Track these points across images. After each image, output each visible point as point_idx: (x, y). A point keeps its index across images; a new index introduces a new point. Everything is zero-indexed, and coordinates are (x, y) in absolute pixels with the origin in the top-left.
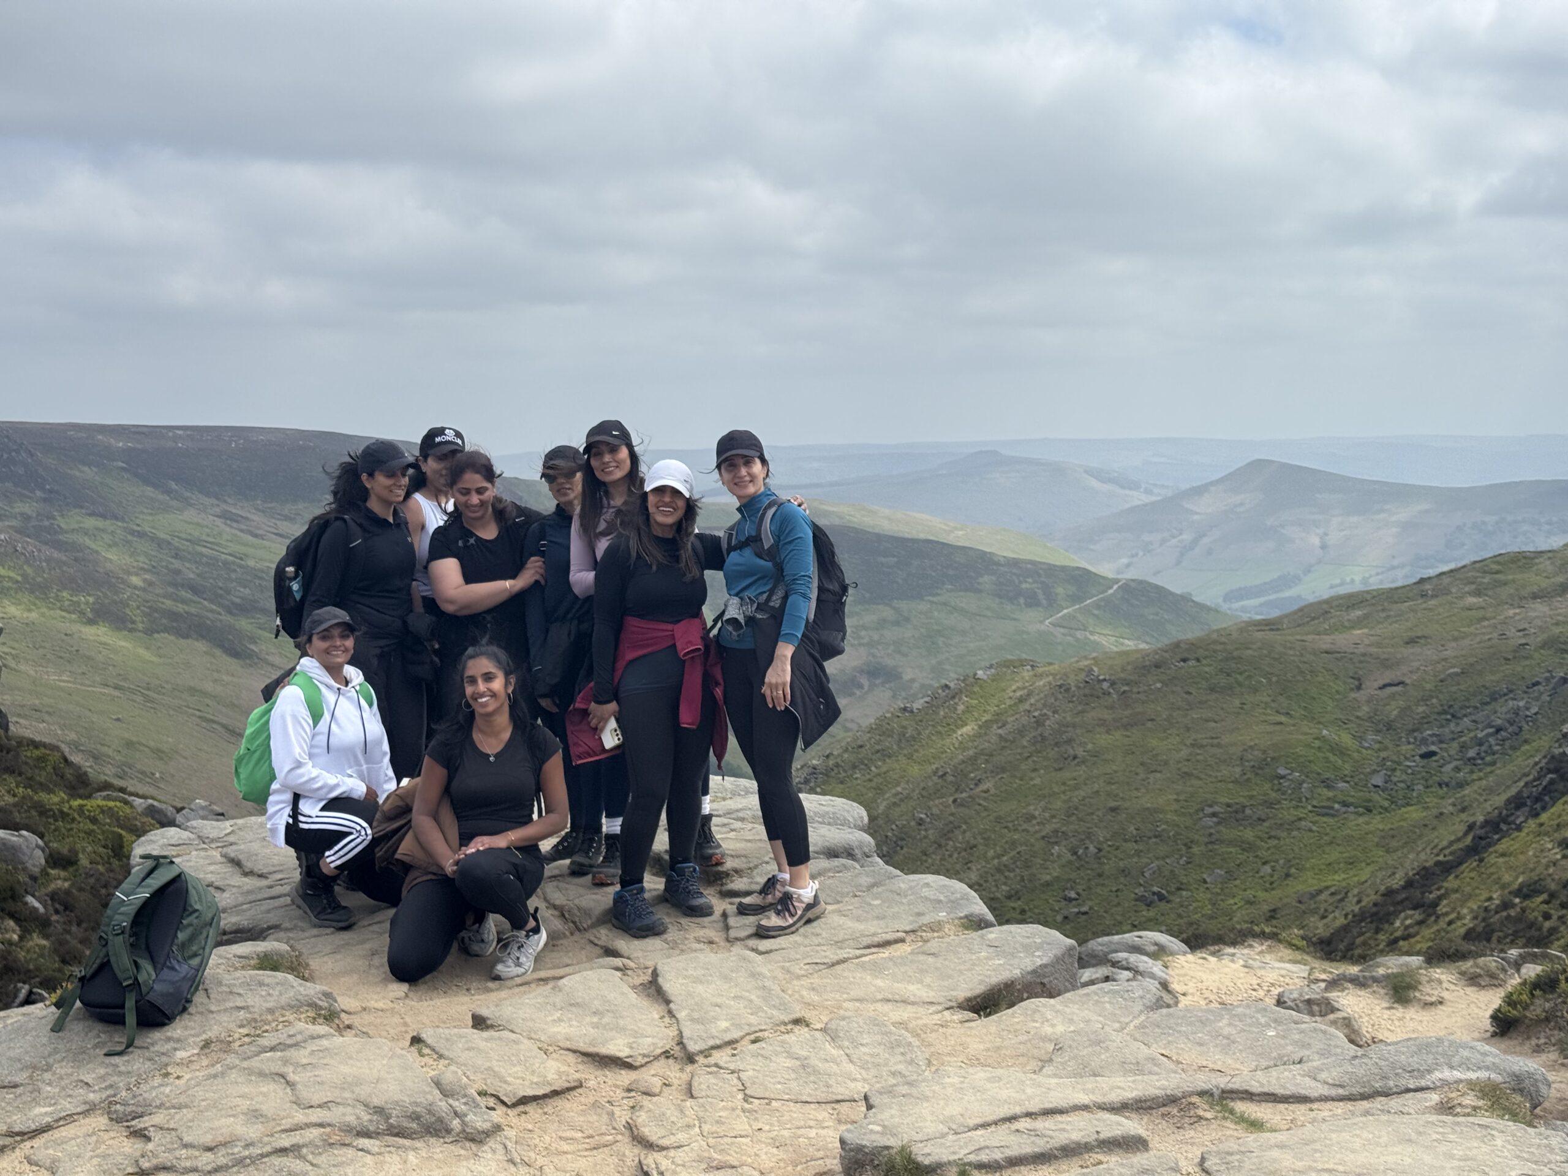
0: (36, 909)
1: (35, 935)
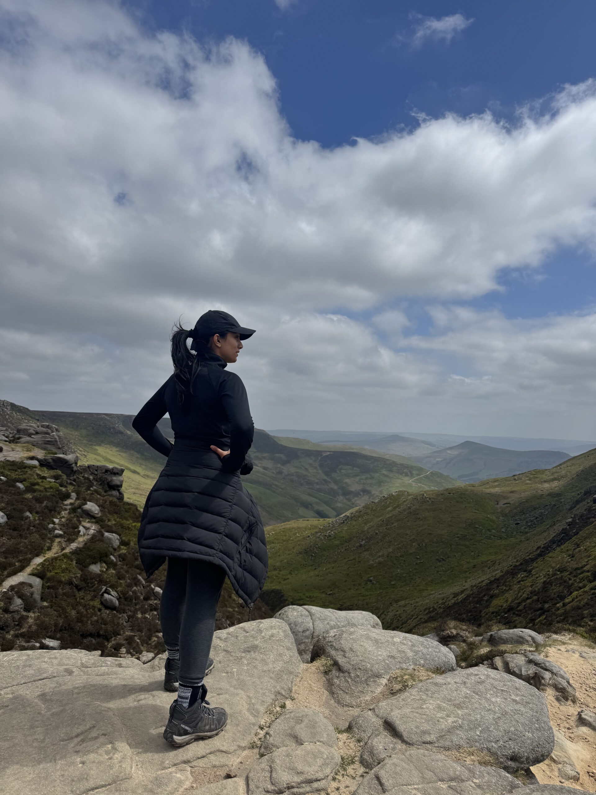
0: (113, 560)
1: (111, 569)
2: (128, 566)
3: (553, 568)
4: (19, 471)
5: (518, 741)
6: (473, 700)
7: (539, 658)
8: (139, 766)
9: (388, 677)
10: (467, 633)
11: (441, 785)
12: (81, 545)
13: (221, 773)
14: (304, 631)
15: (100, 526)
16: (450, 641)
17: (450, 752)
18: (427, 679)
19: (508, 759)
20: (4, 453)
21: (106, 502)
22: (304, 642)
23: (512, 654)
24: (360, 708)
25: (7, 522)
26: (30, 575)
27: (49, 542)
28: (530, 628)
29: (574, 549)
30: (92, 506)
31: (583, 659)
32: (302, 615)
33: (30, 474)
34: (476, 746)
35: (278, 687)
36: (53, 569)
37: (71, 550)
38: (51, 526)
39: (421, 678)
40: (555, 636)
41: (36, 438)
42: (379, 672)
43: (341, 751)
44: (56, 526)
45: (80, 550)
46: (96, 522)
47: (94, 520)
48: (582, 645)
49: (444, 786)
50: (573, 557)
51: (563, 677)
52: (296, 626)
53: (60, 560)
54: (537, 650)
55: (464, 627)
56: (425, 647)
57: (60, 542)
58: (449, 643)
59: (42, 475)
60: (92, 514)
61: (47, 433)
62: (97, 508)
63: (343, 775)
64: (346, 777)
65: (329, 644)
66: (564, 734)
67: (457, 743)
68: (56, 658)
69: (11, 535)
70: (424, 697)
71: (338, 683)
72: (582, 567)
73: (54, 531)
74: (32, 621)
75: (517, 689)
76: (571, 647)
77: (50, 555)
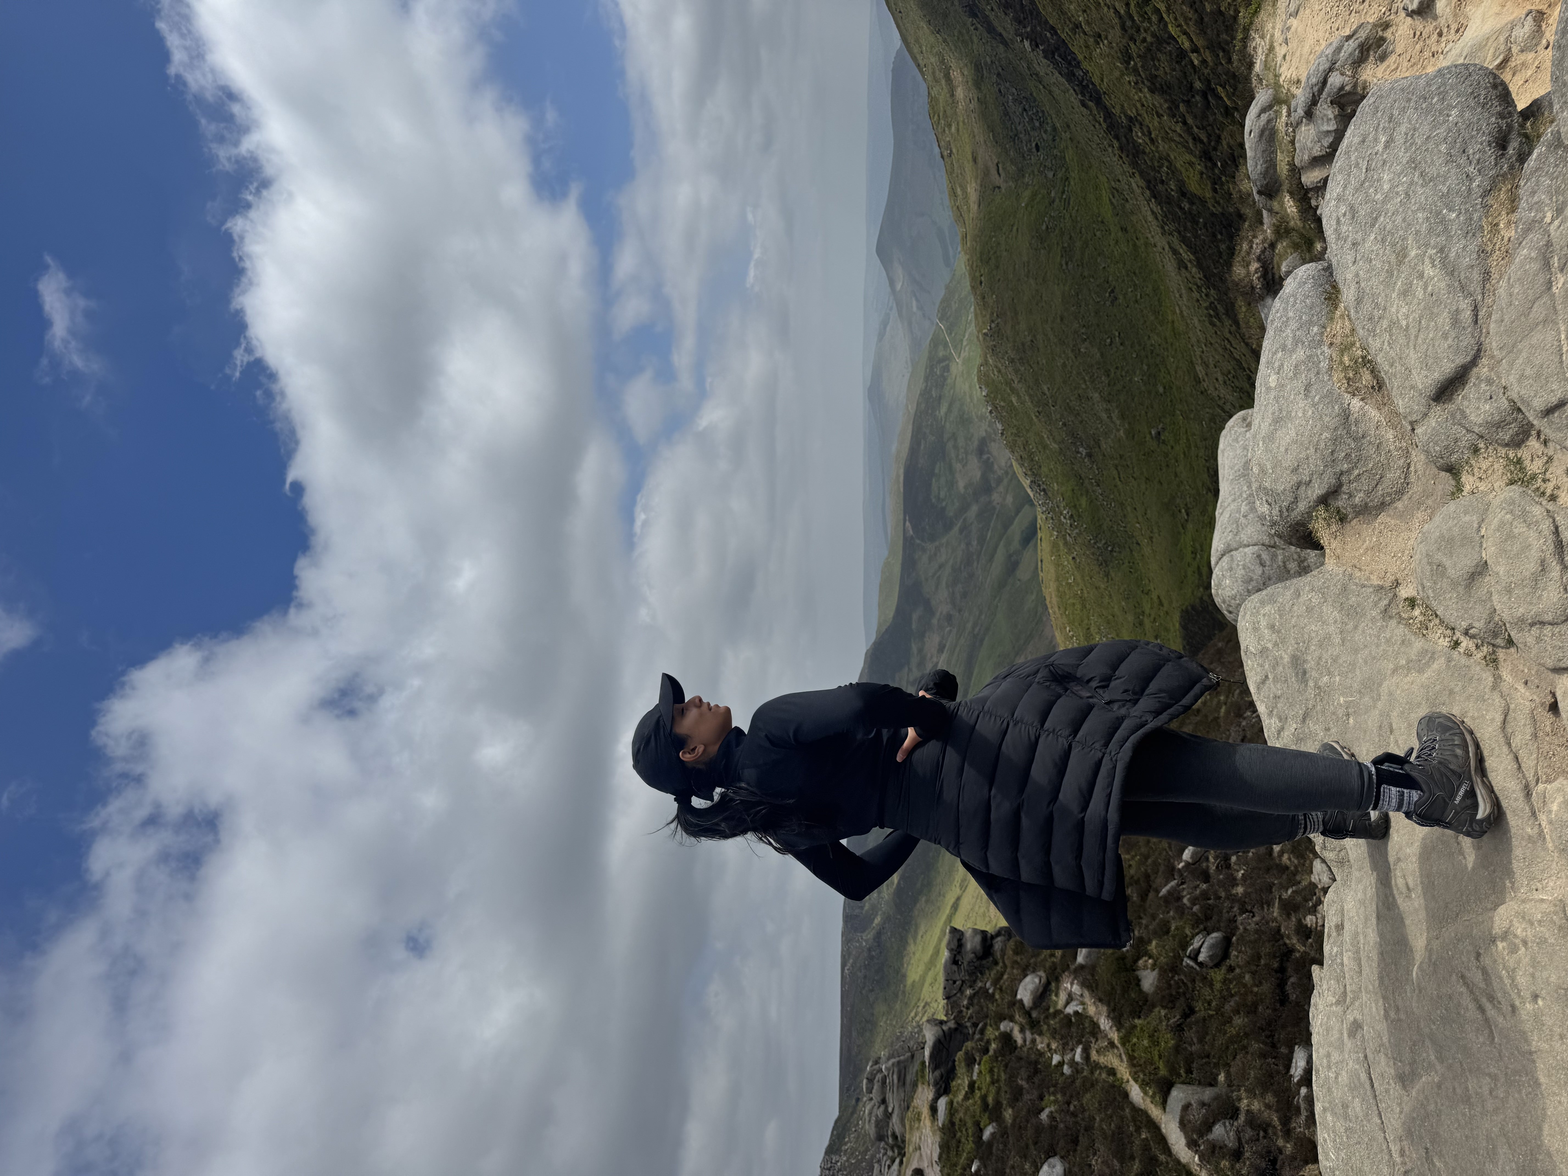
2: (1142, 915)
3: (1123, 74)
4: (959, 1134)
5: (1467, 136)
6: (1388, 227)
7: (1301, 96)
8: (1539, 886)
9: (1347, 396)
10: (1256, 241)
11: (1560, 285)
12: (1104, 1009)
13: (1548, 723)
14: (1262, 564)
15: (1064, 972)
16: (1273, 274)
17: (1493, 270)
18: (1350, 319)
19: (1503, 155)
20: (924, 1165)
21: (1016, 962)
22: (1284, 563)
23: (1295, 150)
24: (1410, 450)
25: (1062, 1157)
26: (1164, 1109)
27: (1098, 1072)
28: (1244, 116)
29: (1085, 33)
30: (1025, 989)
31: (1301, 10)
32: (1231, 569)
33: (965, 1113)
34: (1480, 219)
35: (1374, 613)
36: (1152, 1064)
37: (1114, 1029)
38: (1066, 1069)
39: (1347, 331)
40: (1258, 67)
41: (893, 1103)
42: (1339, 415)
43: (1496, 485)
44: (1066, 1061)
45: (1114, 1010)
46: (1057, 980)
47: (1053, 984)
48: (1274, 13)
49: (1560, 280)
50: (1100, 36)
51: (1339, 49)
52: (1251, 580)
53: (1133, 1051)
54: (1286, 102)
55: (1245, 246)
56: (1286, 324)
57: (1097, 1051)
58: (1277, 277)
59: (966, 1089)
60: (1041, 990)
61: (884, 1082)
62: (1028, 979)
63: (1544, 481)
64: (1548, 476)
65: (1286, 514)
66: (1451, 44)
67: (1475, 256)
68: (1328, 1055)
69: (1088, 1149)
70: (1385, 323)
71: (1361, 495)
72: (1120, 17)
73: (1077, 1063)
74: (1256, 1103)
75: (1364, 141)
76: (1277, 34)
77: (1124, 1071)
